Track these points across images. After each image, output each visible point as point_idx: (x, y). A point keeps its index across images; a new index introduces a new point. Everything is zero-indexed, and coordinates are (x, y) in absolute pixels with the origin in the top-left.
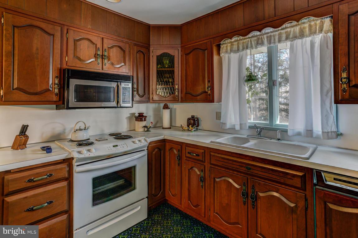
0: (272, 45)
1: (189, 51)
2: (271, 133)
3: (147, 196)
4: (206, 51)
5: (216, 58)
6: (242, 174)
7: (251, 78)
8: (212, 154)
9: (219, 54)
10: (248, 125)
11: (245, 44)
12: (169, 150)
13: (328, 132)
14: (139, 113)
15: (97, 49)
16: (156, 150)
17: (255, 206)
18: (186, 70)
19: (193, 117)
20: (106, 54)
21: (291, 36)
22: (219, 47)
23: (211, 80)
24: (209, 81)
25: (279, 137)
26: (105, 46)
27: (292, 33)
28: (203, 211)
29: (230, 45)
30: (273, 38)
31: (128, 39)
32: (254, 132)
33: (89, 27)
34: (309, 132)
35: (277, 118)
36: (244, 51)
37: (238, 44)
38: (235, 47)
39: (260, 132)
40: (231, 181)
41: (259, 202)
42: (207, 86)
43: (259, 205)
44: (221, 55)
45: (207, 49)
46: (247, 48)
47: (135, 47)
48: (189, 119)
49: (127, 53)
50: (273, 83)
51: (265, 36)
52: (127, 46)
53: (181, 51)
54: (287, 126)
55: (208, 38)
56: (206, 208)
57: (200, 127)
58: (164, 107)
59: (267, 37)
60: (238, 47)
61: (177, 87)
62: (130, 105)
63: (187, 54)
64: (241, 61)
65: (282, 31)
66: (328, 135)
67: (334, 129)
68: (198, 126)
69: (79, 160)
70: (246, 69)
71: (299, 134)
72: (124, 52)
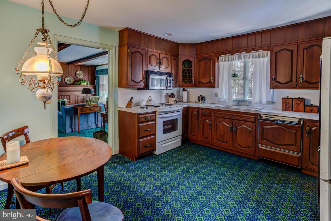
0: (246, 60)
1: (201, 59)
2: (244, 103)
3: (181, 134)
4: (211, 60)
5: (216, 63)
6: (230, 120)
7: (235, 76)
8: (216, 112)
9: (218, 61)
10: (233, 99)
11: (232, 58)
12: (191, 112)
13: (268, 101)
14: (171, 93)
15: (157, 59)
16: (185, 112)
17: (236, 133)
18: (199, 69)
19: (201, 96)
20: (161, 61)
21: (254, 57)
22: (218, 58)
23: (214, 76)
24: (213, 77)
25: (248, 105)
26: (161, 58)
27: (255, 55)
28: (211, 140)
29: (224, 57)
30: (246, 56)
31: (169, 52)
32: (236, 103)
33: (155, 48)
34: (261, 102)
35: (247, 95)
36: (232, 62)
37: (229, 57)
38: (227, 59)
39: (239, 103)
40: (225, 123)
41: (237, 130)
42: (211, 79)
43: (237, 132)
44: (219, 62)
45: (212, 59)
46: (233, 60)
47: (172, 57)
48: (199, 97)
49: (169, 60)
50: (246, 78)
51: (242, 55)
52: (169, 56)
53: (196, 59)
54: (251, 100)
55: (213, 53)
56: (212, 138)
57: (205, 102)
58: (183, 90)
59: (244, 56)
60: (229, 59)
61: (193, 79)
62: (171, 88)
63: (200, 61)
64: (230, 66)
65: (251, 54)
66: (268, 103)
67: (271, 100)
68: (204, 101)
69: (160, 112)
70: (233, 70)
71: (257, 103)
72: (168, 59)
